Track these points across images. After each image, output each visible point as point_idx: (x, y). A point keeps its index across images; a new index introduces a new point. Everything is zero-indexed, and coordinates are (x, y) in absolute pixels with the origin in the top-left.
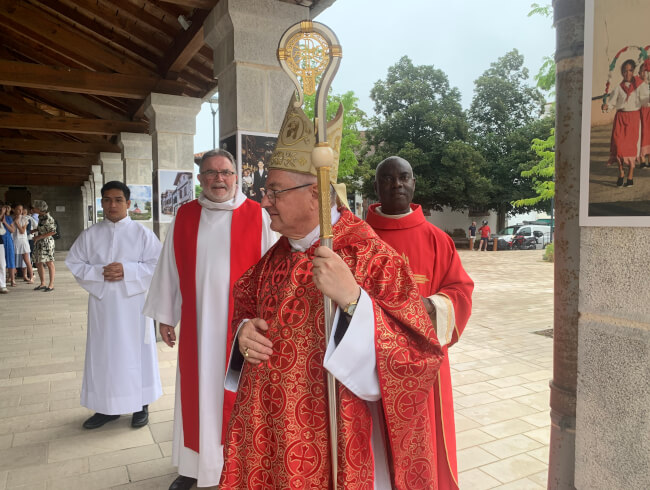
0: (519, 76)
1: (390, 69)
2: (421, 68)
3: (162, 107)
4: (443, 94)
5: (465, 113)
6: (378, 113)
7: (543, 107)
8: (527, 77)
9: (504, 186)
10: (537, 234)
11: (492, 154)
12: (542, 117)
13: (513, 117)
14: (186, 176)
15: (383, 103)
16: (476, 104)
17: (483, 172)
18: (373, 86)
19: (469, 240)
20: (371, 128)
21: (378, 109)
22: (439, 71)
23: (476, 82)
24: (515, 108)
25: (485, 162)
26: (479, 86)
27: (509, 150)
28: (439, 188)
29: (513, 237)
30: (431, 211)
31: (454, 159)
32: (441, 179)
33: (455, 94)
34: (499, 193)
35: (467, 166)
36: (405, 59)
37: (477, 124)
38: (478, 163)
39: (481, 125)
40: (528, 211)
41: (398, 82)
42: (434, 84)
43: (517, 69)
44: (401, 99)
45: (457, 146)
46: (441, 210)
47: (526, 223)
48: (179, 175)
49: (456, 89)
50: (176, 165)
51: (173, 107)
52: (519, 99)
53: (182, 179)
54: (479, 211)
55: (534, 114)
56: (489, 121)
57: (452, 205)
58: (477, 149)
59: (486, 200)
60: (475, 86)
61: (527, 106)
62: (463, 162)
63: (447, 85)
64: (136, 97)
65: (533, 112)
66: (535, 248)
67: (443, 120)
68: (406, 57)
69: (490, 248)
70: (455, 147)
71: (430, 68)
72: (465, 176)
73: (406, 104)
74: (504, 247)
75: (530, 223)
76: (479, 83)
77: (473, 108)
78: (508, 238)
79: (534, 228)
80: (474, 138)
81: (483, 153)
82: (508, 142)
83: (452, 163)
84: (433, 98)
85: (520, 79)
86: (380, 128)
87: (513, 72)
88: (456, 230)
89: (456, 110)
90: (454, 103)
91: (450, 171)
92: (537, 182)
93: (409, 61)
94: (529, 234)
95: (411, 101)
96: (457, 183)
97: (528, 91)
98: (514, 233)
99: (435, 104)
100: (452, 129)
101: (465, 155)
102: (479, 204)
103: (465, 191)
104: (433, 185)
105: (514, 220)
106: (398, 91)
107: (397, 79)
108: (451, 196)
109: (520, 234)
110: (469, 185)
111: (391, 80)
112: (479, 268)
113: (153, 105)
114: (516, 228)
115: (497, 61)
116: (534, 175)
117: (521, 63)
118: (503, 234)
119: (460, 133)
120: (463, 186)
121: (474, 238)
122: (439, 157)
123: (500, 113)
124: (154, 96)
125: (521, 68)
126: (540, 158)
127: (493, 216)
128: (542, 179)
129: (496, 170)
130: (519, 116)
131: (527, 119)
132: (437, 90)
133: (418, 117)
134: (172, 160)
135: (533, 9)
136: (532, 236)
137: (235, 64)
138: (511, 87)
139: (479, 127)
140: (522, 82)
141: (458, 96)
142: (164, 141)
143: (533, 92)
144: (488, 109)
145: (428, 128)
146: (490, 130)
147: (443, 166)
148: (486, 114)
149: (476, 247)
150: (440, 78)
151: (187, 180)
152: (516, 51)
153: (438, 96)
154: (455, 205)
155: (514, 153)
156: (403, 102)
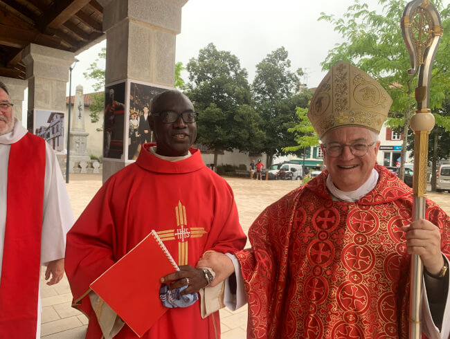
0: (285, 65)
1: (201, 51)
2: (222, 52)
3: (40, 56)
4: (236, 72)
5: (249, 87)
6: (192, 81)
7: (298, 86)
8: (289, 66)
9: (273, 137)
10: (293, 170)
11: (266, 116)
12: (298, 93)
13: (280, 92)
14: (59, 116)
15: (196, 74)
16: (256, 81)
17: (261, 127)
18: (189, 62)
19: (250, 173)
20: (186, 91)
21: (192, 78)
22: (234, 56)
23: (257, 66)
24: (281, 86)
25: (261, 120)
26: (259, 69)
27: (276, 113)
28: (231, 136)
29: (278, 171)
30: (225, 152)
31: (242, 117)
32: (233, 130)
33: (244, 73)
34: (270, 142)
35: (250, 122)
36: (211, 45)
37: (256, 95)
38: (257, 121)
39: (259, 95)
40: (287, 155)
41: (206, 60)
42: (230, 64)
43: (283, 60)
44: (207, 73)
45: (244, 109)
46: (232, 151)
47: (285, 162)
48: (53, 115)
49: (244, 69)
50: (50, 106)
51: (49, 58)
52: (284, 80)
53: (55, 118)
54: (255, 153)
55: (293, 91)
56: (264, 93)
57: (239, 148)
58: (257, 111)
59: (261, 146)
60: (256, 69)
61: (289, 85)
62: (248, 120)
63: (239, 67)
64: (16, 46)
65: (292, 89)
66: (291, 179)
67: (236, 90)
68: (212, 44)
69: (264, 178)
70: (243, 109)
71: (228, 53)
72: (249, 129)
73: (211, 77)
74: (272, 178)
75: (288, 163)
76: (259, 67)
77: (255, 84)
78: (275, 172)
79: (291, 166)
80: (255, 104)
81: (260, 114)
82: (276, 109)
83: (241, 120)
84: (229, 74)
85: (285, 67)
86: (193, 91)
87: (281, 62)
88: (240, 165)
89: (245, 84)
90: (243, 79)
91: (240, 125)
92: (298, 136)
93: (214, 47)
94: (288, 170)
95: (214, 75)
96: (244, 134)
97: (290, 75)
98: (278, 168)
99: (230, 78)
100: (241, 96)
101: (249, 115)
102: (256, 148)
103: (249, 139)
104: (228, 134)
105: (278, 160)
106: (206, 67)
107: (205, 58)
108: (240, 142)
109: (282, 169)
110: (251, 135)
111: (201, 59)
112: (262, 193)
113: (32, 54)
114: (279, 166)
115: (271, 53)
116: (296, 131)
117: (286, 56)
118: (271, 169)
119: (246, 99)
120: (247, 137)
121: (253, 171)
122: (232, 116)
123: (272, 88)
124: (33, 46)
125: (286, 60)
126: (301, 120)
127: (264, 157)
128: (302, 134)
129: (268, 127)
130: (283, 91)
131: (288, 94)
132: (232, 69)
133: (219, 86)
134: (46, 101)
135: (321, 16)
136: (290, 171)
137: (128, 21)
138: (279, 72)
139: (258, 97)
140: (287, 69)
141: (246, 74)
142: (40, 85)
143: (293, 76)
144: (264, 85)
145: (226, 95)
146: (265, 99)
147: (235, 121)
148: (263, 88)
149: (255, 177)
150: (234, 61)
151: (59, 119)
152: (284, 49)
153: (232, 74)
154: (241, 148)
155: (281, 116)
156: (209, 75)
